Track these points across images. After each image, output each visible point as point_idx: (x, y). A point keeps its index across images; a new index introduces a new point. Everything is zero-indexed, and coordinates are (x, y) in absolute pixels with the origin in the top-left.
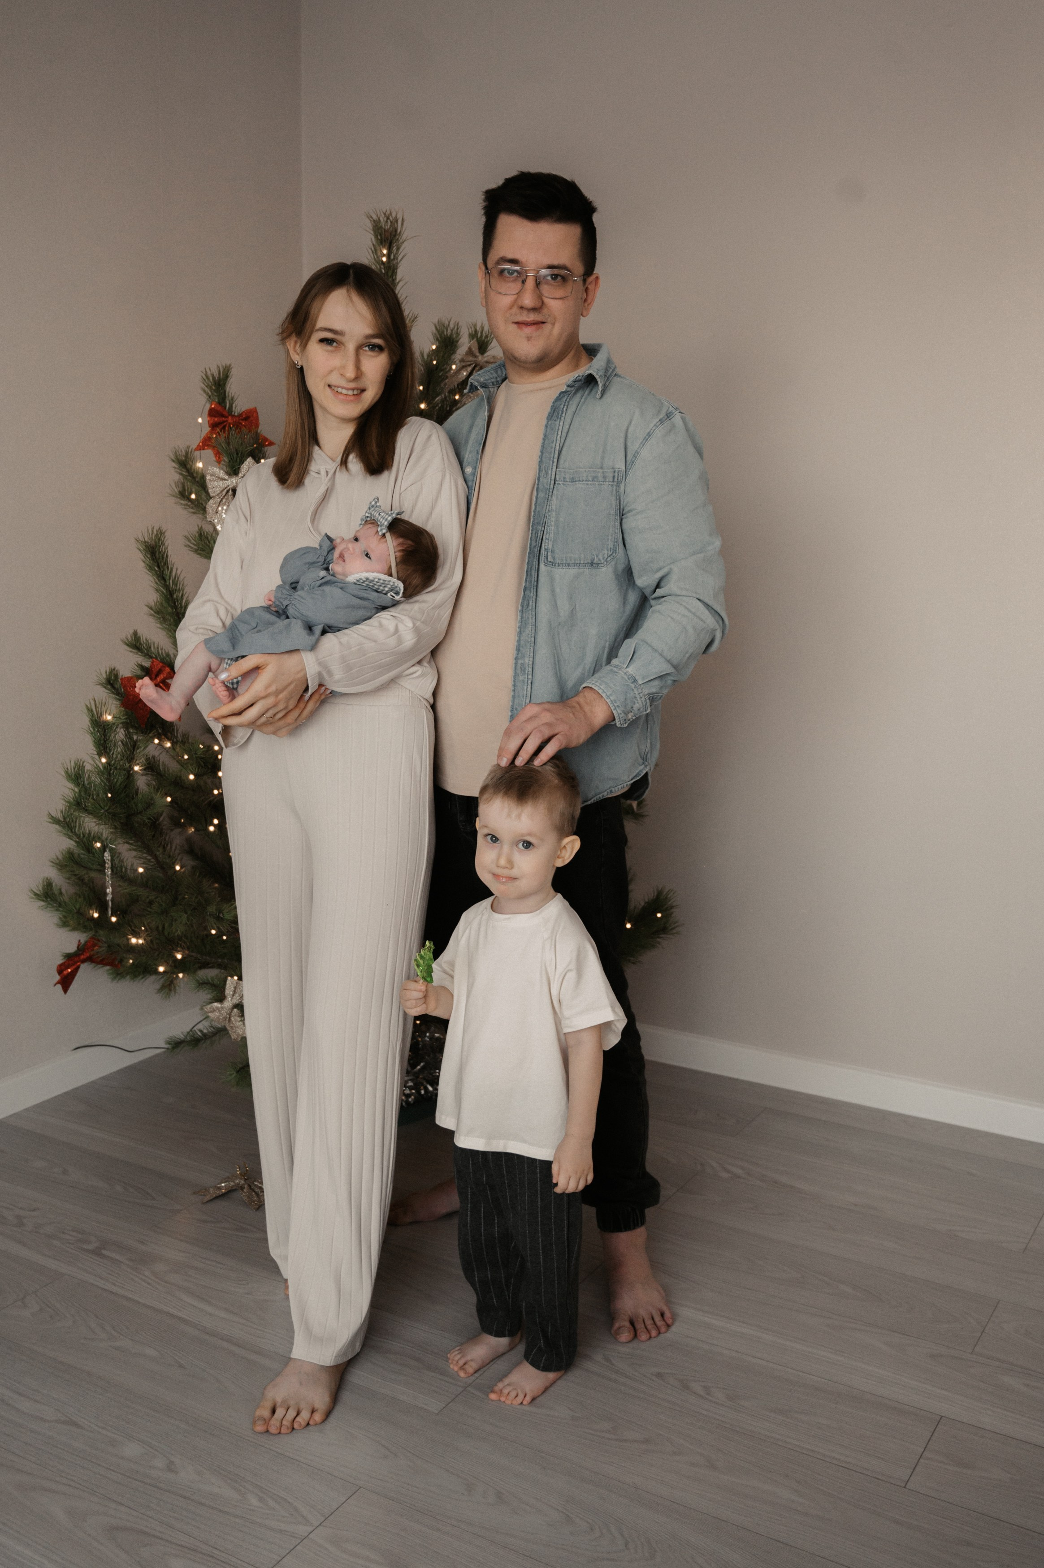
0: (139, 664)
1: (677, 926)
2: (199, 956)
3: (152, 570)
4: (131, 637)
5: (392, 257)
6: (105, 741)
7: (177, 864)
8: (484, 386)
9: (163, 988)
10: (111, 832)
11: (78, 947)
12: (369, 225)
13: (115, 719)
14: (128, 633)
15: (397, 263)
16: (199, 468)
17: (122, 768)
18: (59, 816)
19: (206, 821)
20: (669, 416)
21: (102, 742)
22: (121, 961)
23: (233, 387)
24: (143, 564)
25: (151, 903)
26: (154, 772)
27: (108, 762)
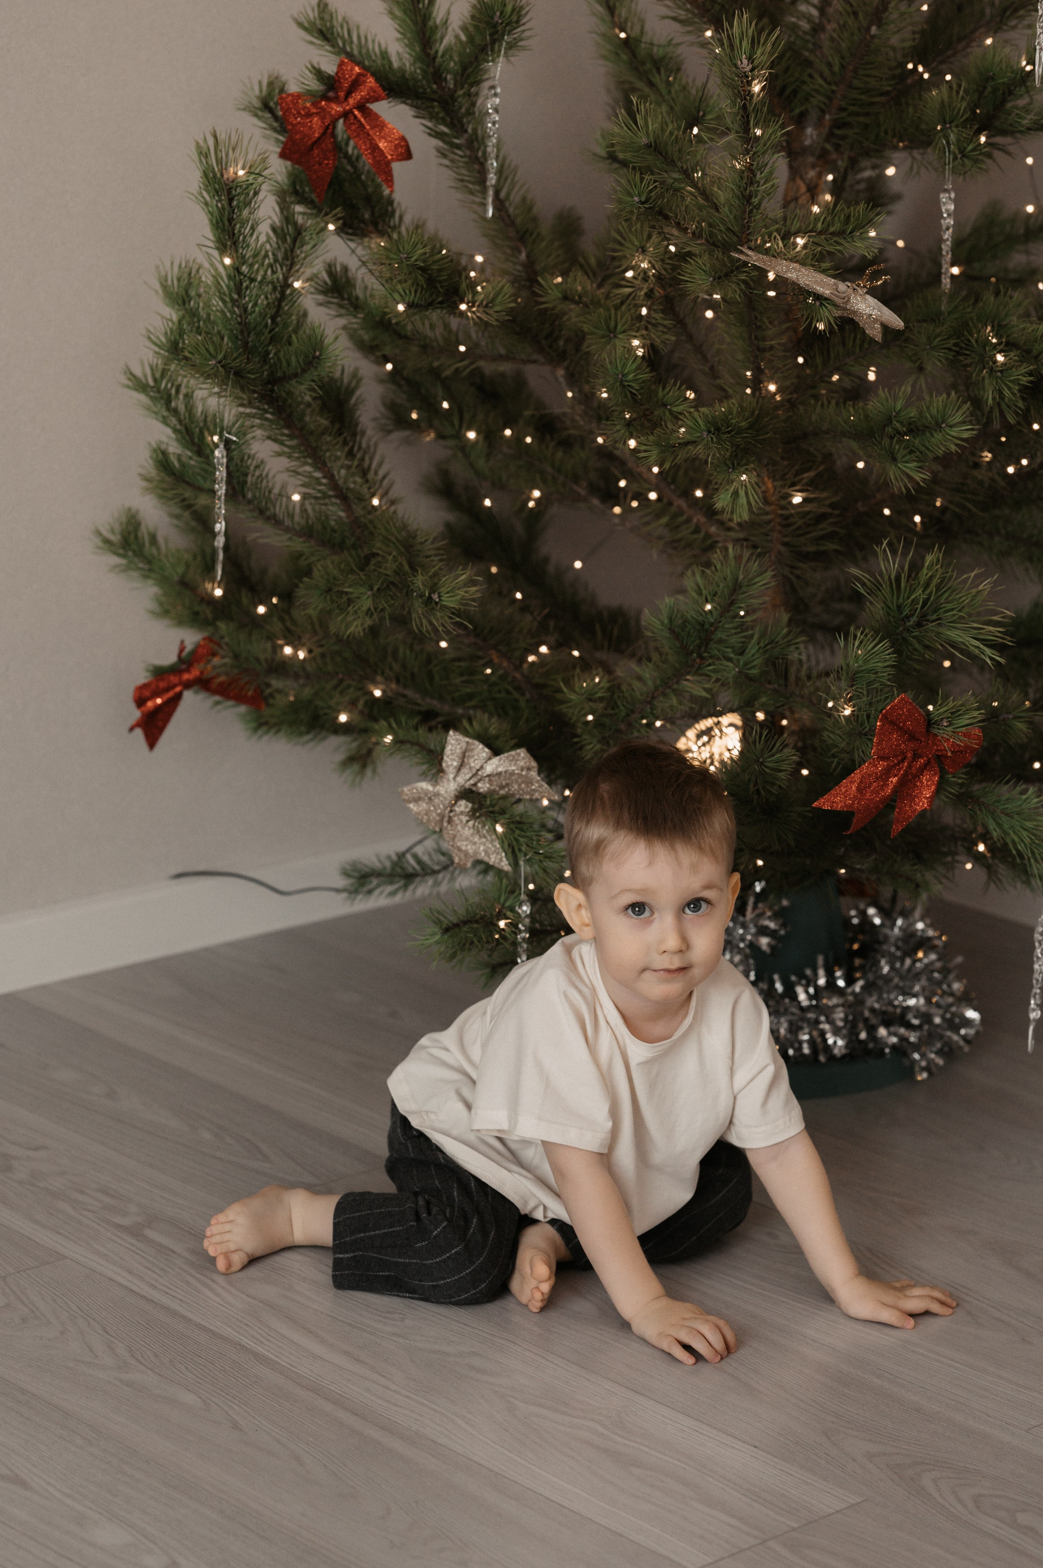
0: (313, 67)
2: (414, 695)
4: (316, 13)
6: (230, 220)
9: (350, 760)
11: (180, 657)
13: (253, 176)
17: (268, 282)
19: (461, 419)
21: (225, 223)
22: (268, 693)
26: (343, 299)
27: (237, 264)
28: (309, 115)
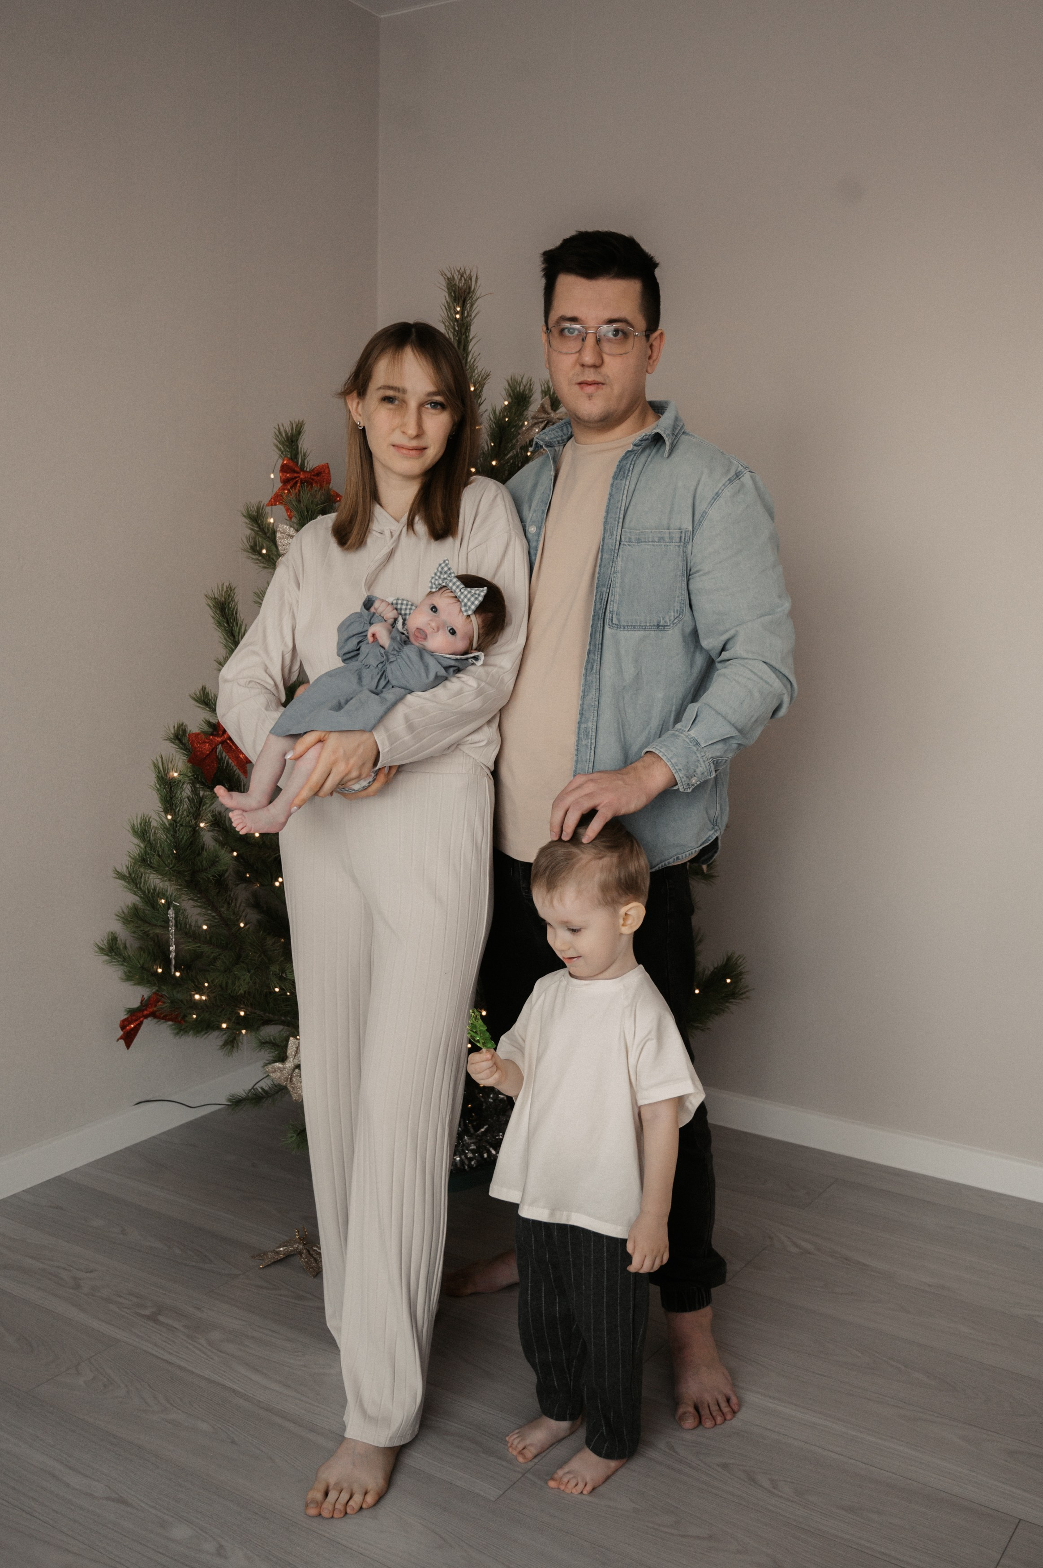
0: (206, 721)
1: (747, 991)
2: (262, 1013)
3: (221, 626)
4: (200, 693)
5: (466, 315)
6: (171, 798)
7: (241, 922)
8: (549, 445)
9: (225, 1044)
10: (177, 889)
11: (141, 1003)
12: (443, 283)
13: (182, 776)
14: (196, 689)
15: (471, 320)
16: (270, 523)
17: (188, 825)
18: (125, 871)
19: (272, 878)
20: (738, 475)
21: (168, 799)
22: (185, 1016)
23: (305, 443)
24: (212, 621)
25: (215, 959)
26: (220, 827)
27: (174, 818)
28: (205, 742)
